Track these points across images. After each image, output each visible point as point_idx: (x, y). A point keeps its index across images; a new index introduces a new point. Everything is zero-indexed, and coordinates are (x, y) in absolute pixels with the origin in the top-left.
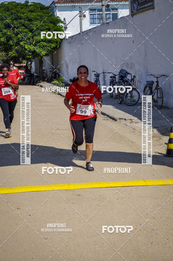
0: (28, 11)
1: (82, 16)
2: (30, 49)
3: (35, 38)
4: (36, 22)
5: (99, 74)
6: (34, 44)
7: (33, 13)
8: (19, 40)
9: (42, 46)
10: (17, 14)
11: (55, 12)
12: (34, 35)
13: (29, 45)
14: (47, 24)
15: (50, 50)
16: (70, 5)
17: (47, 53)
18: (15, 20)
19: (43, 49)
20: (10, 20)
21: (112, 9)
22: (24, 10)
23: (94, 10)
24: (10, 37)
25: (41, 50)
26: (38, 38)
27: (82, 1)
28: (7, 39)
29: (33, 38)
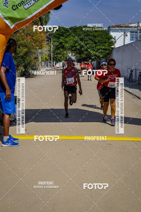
1: (125, 35)
4: (98, 38)
5: (133, 70)
6: (96, 50)
8: (87, 48)
11: (110, 33)
12: (96, 45)
13: (93, 51)
15: (105, 54)
17: (103, 56)
18: (86, 36)
19: (101, 53)
20: (83, 36)
23: (133, 32)
24: (83, 46)
26: (99, 47)
27: (126, 26)
28: (81, 47)
29: (96, 47)
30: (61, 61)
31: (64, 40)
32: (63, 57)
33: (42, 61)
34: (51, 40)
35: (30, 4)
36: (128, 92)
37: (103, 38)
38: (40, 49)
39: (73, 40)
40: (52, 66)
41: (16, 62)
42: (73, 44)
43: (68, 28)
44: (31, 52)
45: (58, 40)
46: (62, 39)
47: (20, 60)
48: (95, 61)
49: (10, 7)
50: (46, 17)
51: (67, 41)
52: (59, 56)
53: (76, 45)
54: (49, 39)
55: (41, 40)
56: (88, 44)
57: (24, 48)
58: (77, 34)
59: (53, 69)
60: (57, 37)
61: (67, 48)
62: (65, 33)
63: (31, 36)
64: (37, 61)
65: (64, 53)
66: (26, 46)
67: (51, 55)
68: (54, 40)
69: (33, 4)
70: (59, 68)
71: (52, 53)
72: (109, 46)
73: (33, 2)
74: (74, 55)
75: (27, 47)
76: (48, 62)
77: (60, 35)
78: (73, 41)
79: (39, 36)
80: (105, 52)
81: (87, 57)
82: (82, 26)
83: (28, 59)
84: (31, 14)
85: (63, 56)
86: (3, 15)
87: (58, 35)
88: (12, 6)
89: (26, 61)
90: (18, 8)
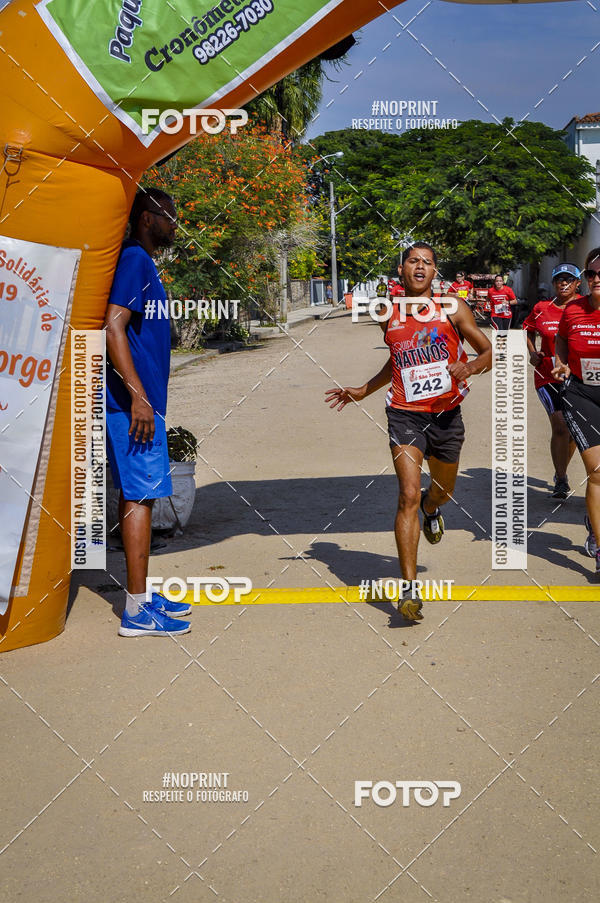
2: (508, 238)
3: (522, 210)
4: (525, 170)
6: (519, 225)
8: (481, 215)
9: (539, 231)
11: (576, 146)
12: (519, 203)
13: (505, 227)
15: (558, 240)
17: (550, 248)
19: (540, 237)
24: (461, 209)
25: (534, 240)
26: (529, 210)
28: (452, 214)
29: (516, 211)
30: (372, 277)
31: (383, 187)
32: (380, 259)
33: (291, 278)
34: (329, 189)
35: (220, 41)
38: (279, 227)
39: (419, 184)
40: (335, 299)
41: (184, 285)
43: (397, 136)
44: (244, 242)
45: (359, 185)
46: (372, 181)
47: (201, 276)
48: (519, 272)
49: (138, 58)
50: (304, 94)
51: (396, 191)
52: (364, 255)
53: (433, 203)
54: (318, 186)
55: (284, 192)
56: (484, 198)
57: (214, 226)
58: (437, 159)
59: (338, 310)
60: (352, 174)
61: (397, 218)
62: (386, 154)
63: (242, 176)
64: (270, 280)
65: (387, 240)
66: (223, 220)
67: (330, 254)
68: (339, 188)
69: (233, 40)
71: (333, 242)
72: (574, 205)
73: (233, 33)
75: (227, 222)
76: (320, 282)
77: (367, 166)
78: (421, 188)
79: (276, 174)
80: (558, 232)
81: (483, 257)
83: (233, 273)
84: (224, 82)
86: (110, 93)
87: (355, 165)
88: (144, 53)
89: (223, 281)
90: (169, 59)
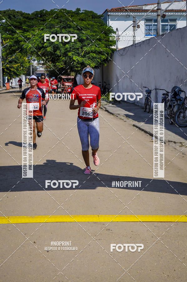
0: (78, 19)
1: (136, 26)
2: (78, 61)
3: (84, 49)
4: (86, 31)
5: (151, 90)
6: (83, 55)
7: (84, 22)
8: (67, 50)
9: (91, 58)
10: (66, 22)
11: (108, 22)
12: (83, 45)
13: (77, 56)
14: (98, 34)
15: (100, 62)
16: (124, 14)
17: (96, 65)
18: (64, 28)
19: (92, 60)
20: (58, 28)
21: (170, 20)
22: (74, 18)
23: (150, 20)
24: (58, 47)
25: (90, 62)
26: (88, 49)
27: (138, 10)
28: (54, 49)
29: (82, 48)
30: (18, 75)
31: (24, 37)
32: (22, 68)
36: (143, 130)
37: (95, 32)
39: (39, 36)
40: (2, 85)
42: (40, 42)
43: (30, 14)
45: (12, 35)
51: (29, 38)
52: (14, 66)
53: (45, 44)
56: (68, 43)
59: (3, 90)
60: (9, 30)
61: (29, 50)
62: (25, 22)
65: (25, 60)
68: (4, 36)
70: (15, 88)
72: (107, 47)
74: (43, 64)
80: (100, 58)
82: (57, 10)
85: (22, 66)
